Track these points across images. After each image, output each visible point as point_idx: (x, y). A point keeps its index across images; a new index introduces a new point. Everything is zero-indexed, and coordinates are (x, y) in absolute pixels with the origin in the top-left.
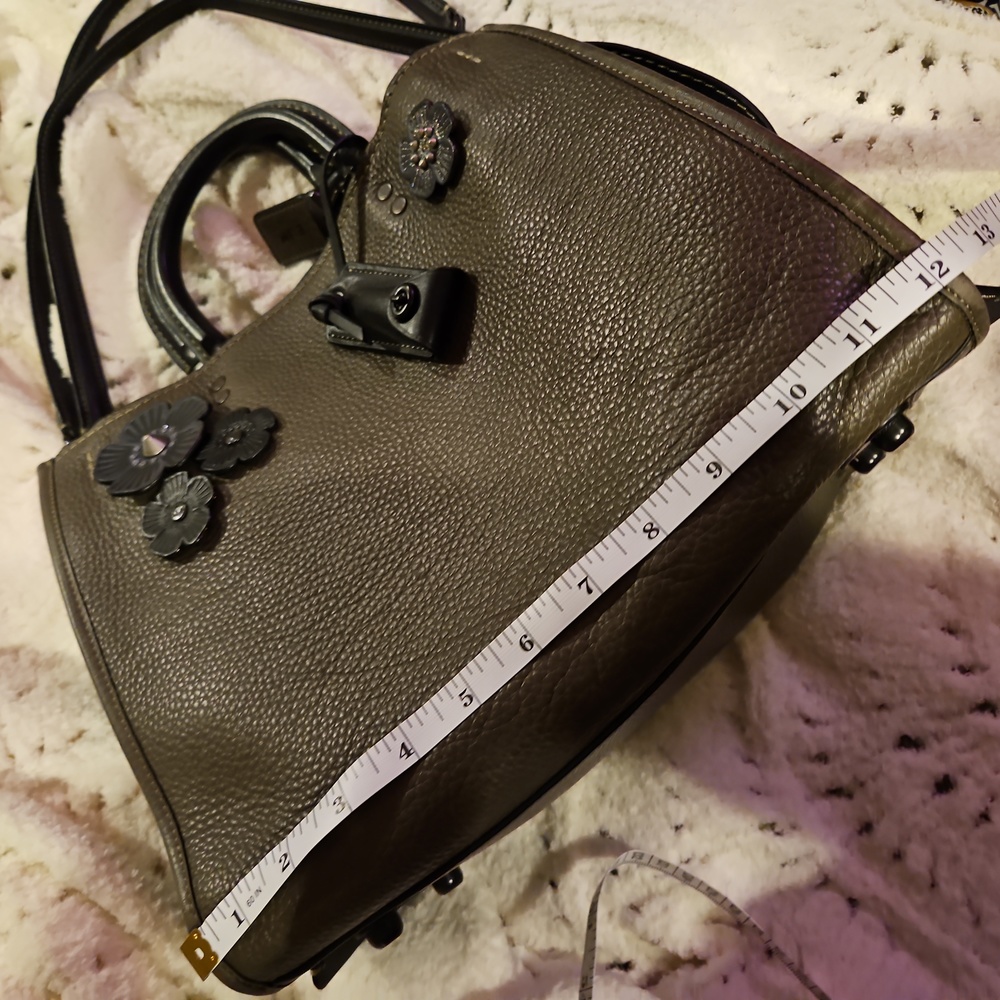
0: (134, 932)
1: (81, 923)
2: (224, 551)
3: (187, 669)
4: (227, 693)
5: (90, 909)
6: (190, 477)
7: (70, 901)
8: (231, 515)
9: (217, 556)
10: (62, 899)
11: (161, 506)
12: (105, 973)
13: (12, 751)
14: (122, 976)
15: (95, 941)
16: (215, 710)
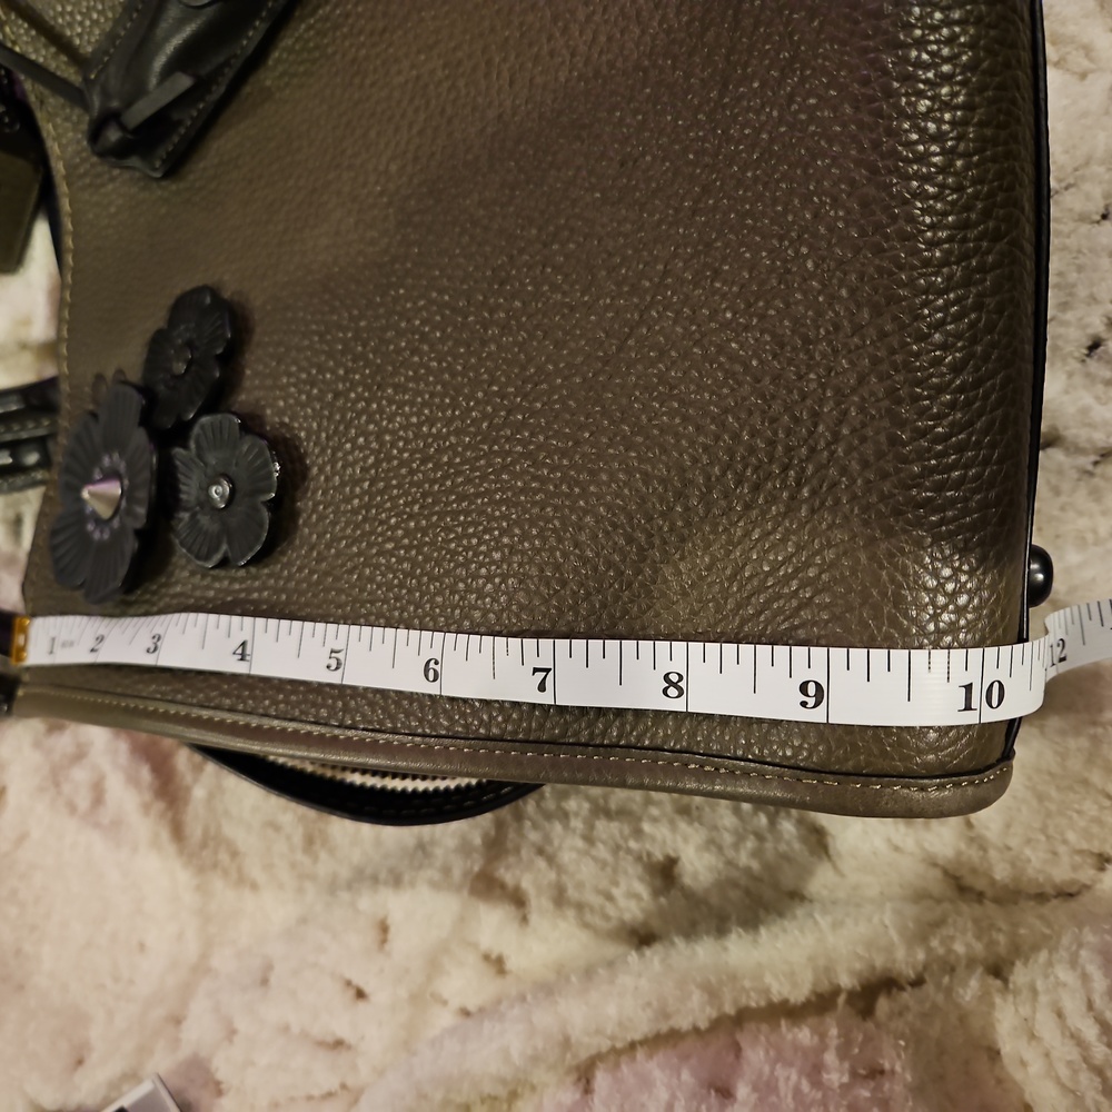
0: (714, 1014)
1: (646, 1083)
2: (323, 451)
3: (439, 592)
4: (525, 537)
5: (633, 1059)
6: (186, 447)
7: (601, 1080)
8: (281, 413)
9: (321, 470)
10: (588, 1090)
11: (193, 516)
12: (742, 1091)
13: (330, 1039)
14: (767, 1069)
15: (686, 1076)
16: (534, 572)
